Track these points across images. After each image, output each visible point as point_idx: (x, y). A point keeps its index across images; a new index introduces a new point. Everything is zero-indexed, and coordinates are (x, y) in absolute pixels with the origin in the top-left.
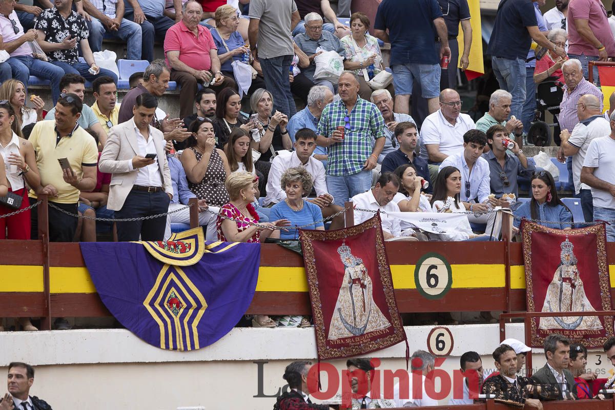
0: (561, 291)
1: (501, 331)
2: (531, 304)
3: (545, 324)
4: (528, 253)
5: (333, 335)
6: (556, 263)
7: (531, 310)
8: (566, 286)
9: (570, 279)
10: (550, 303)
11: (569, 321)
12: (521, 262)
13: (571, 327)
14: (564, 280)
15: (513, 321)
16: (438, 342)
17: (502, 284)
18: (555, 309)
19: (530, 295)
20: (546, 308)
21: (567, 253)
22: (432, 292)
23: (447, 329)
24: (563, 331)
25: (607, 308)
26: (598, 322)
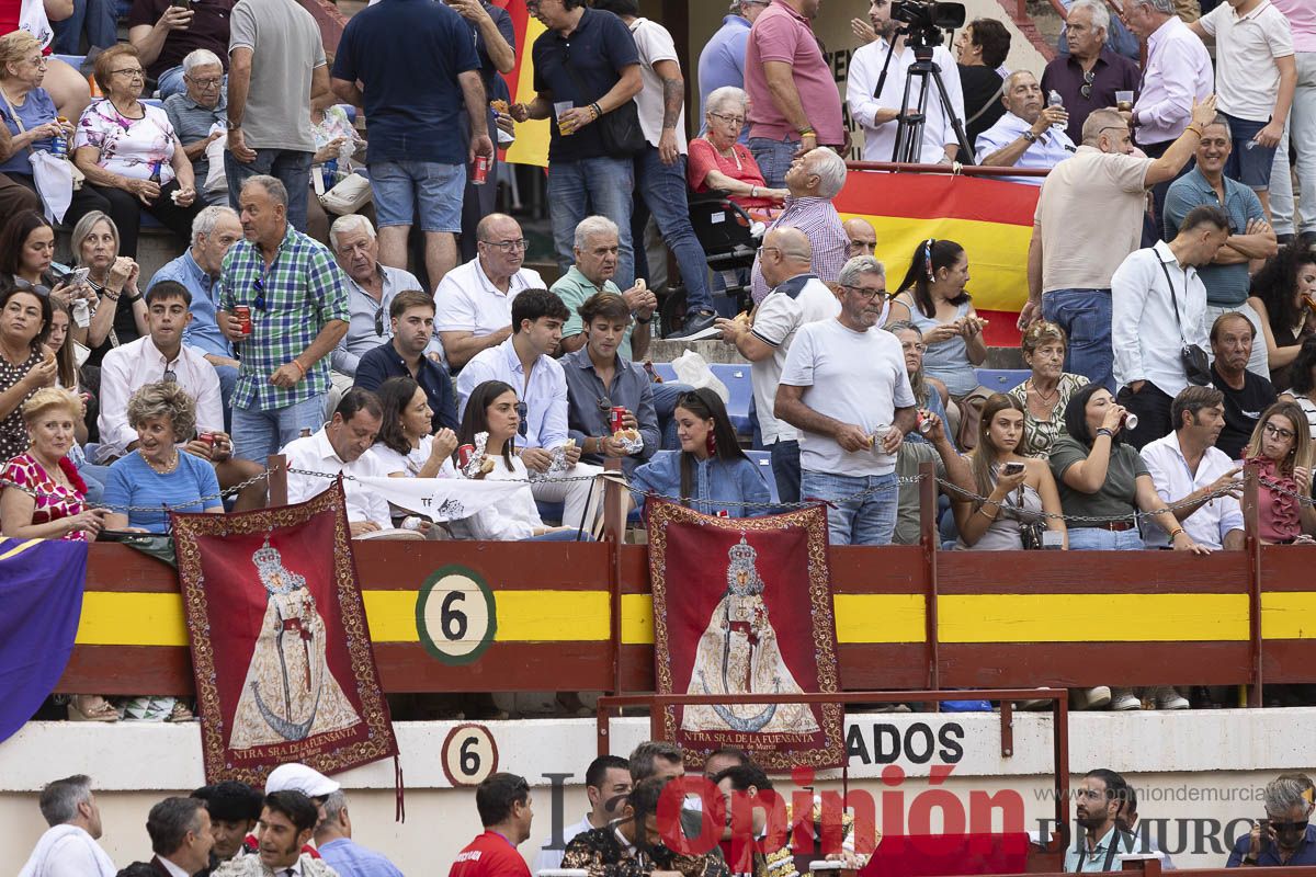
0: (727, 651)
1: (599, 734)
2: (664, 677)
3: (695, 719)
4: (658, 566)
5: (241, 739)
6: (717, 591)
7: (665, 691)
8: (739, 640)
9: (746, 626)
10: (705, 674)
11: (748, 714)
12: (645, 587)
13: (751, 727)
14: (735, 626)
15: (627, 714)
16: (465, 756)
17: (603, 634)
18: (716, 689)
19: (664, 657)
20: (696, 686)
21: (741, 568)
22: (453, 649)
23: (485, 730)
24: (733, 733)
25: (829, 688)
26: (810, 716)
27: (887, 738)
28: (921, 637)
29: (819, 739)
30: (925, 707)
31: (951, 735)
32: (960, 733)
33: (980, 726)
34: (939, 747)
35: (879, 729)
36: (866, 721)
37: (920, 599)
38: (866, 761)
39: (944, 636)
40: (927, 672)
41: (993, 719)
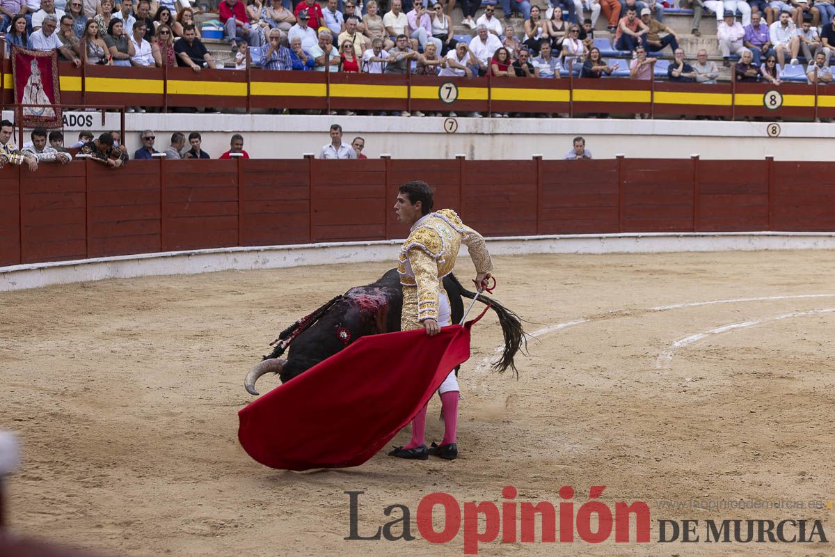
0: (31, 92)
2: (15, 98)
3: (25, 111)
4: (14, 66)
7: (16, 102)
8: (34, 88)
9: (36, 84)
10: (26, 98)
11: (37, 110)
12: (10, 72)
13: (38, 114)
14: (33, 84)
18: (29, 102)
19: (15, 93)
20: (24, 101)
21: (34, 68)
24: (34, 116)
25: (58, 103)
26: (53, 112)
27: (73, 118)
28: (80, 90)
29: (56, 119)
30: (83, 110)
31: (89, 118)
32: (91, 118)
33: (96, 115)
34: (86, 122)
35: (71, 116)
36: (68, 114)
37: (80, 78)
38: (68, 125)
39: (87, 89)
40: (82, 100)
41: (99, 114)
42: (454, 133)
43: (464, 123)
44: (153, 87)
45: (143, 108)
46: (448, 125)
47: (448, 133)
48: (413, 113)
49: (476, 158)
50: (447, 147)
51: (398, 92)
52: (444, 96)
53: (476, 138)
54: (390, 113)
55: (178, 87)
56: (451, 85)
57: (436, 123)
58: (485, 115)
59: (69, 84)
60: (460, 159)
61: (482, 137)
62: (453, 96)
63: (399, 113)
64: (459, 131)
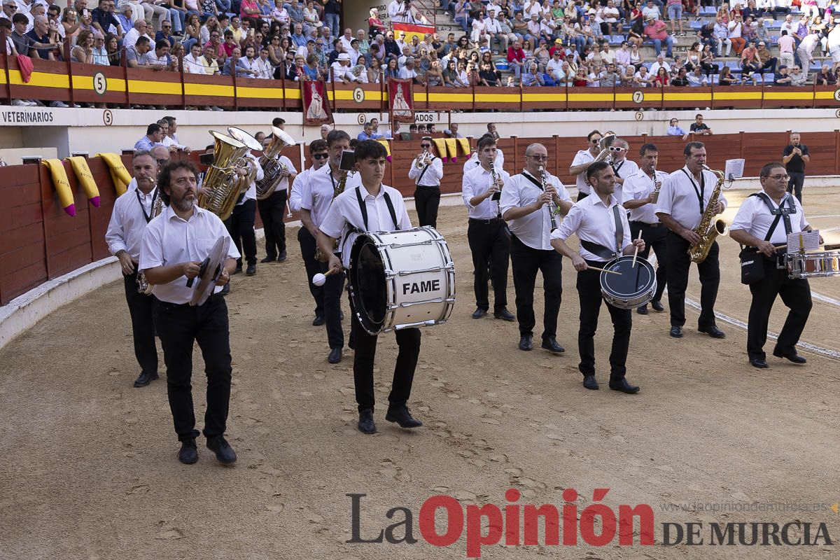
0: (398, 102)
3: (395, 113)
4: (388, 87)
5: (308, 117)
7: (390, 108)
8: (399, 100)
10: (396, 106)
11: (402, 112)
12: (386, 91)
13: (402, 115)
14: (399, 98)
15: (384, 112)
16: (361, 119)
17: (380, 99)
19: (389, 103)
20: (394, 108)
21: (399, 88)
22: (359, 101)
23: (364, 115)
28: (426, 100)
30: (427, 112)
32: (432, 116)
33: (435, 115)
34: (429, 118)
35: (421, 116)
36: (416, 114)
37: (426, 94)
39: (430, 100)
40: (427, 106)
41: (436, 114)
42: (641, 120)
43: (648, 115)
44: (467, 98)
45: (461, 110)
46: (638, 116)
47: (638, 120)
48: (617, 110)
49: (654, 135)
50: (637, 128)
51: (609, 97)
52: (635, 99)
53: (655, 123)
54: (603, 110)
55: (481, 98)
56: (640, 92)
57: (631, 115)
58: (659, 109)
59: (419, 97)
60: (644, 135)
61: (658, 122)
62: (641, 99)
63: (609, 110)
64: (644, 119)
